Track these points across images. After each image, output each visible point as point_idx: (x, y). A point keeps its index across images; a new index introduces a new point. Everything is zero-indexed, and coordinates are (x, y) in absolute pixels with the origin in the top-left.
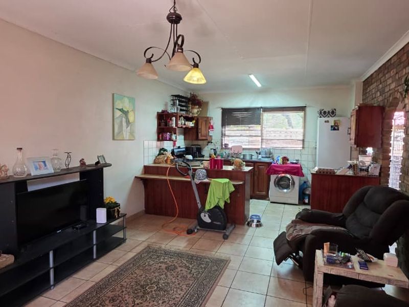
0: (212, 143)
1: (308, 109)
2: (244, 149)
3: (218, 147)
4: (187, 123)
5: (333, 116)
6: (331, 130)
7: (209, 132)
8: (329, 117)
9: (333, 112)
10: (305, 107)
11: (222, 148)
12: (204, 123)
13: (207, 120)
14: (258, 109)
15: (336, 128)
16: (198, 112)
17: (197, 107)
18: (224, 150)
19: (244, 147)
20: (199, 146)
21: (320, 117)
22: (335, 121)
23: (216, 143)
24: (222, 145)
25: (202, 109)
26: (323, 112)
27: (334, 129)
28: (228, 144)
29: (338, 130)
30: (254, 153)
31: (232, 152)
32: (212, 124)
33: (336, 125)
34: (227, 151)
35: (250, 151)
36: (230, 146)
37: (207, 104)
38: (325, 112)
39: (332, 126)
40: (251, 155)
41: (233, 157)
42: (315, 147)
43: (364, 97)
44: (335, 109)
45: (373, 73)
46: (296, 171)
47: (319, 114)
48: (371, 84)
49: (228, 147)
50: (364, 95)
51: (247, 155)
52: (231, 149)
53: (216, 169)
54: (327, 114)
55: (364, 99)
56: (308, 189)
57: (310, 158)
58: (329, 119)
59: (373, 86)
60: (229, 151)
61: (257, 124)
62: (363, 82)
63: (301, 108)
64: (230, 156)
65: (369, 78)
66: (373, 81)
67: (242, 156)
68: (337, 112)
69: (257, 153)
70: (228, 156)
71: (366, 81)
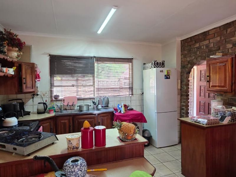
0: (38, 95)
1: (134, 61)
2: (78, 99)
3: (47, 99)
4: (5, 69)
5: (163, 66)
6: (165, 79)
7: (35, 82)
8: (160, 67)
9: (163, 64)
10: (132, 59)
11: (52, 101)
12: (29, 71)
13: (32, 67)
14: (91, 58)
15: (168, 77)
16: (18, 56)
17: (17, 49)
18: (55, 103)
20: (20, 101)
21: (155, 67)
23: (44, 95)
24: (51, 97)
25: (23, 53)
26: (156, 63)
27: (167, 78)
28: (58, 96)
29: (170, 78)
31: (66, 103)
32: (38, 73)
33: (168, 74)
34: (59, 104)
35: (85, 101)
36: (60, 98)
37: (29, 48)
38: (157, 63)
39: (165, 76)
40: (88, 106)
41: (66, 109)
42: (141, 93)
43: (186, 52)
44: (164, 61)
45: (209, 31)
46: (140, 118)
47: (153, 64)
48: (205, 40)
49: (59, 99)
50: (185, 50)
51: (83, 107)
52: (64, 100)
53: (94, 148)
54: (159, 65)
55: (186, 54)
56: (146, 131)
57: (138, 103)
58: (161, 69)
59: (211, 41)
60: (61, 104)
61: (91, 73)
62: (181, 41)
63: (129, 60)
64: (62, 109)
65: (195, 36)
66: (208, 37)
67: (78, 107)
68: (166, 64)
69: (93, 102)
70: (61, 109)
71: (190, 39)
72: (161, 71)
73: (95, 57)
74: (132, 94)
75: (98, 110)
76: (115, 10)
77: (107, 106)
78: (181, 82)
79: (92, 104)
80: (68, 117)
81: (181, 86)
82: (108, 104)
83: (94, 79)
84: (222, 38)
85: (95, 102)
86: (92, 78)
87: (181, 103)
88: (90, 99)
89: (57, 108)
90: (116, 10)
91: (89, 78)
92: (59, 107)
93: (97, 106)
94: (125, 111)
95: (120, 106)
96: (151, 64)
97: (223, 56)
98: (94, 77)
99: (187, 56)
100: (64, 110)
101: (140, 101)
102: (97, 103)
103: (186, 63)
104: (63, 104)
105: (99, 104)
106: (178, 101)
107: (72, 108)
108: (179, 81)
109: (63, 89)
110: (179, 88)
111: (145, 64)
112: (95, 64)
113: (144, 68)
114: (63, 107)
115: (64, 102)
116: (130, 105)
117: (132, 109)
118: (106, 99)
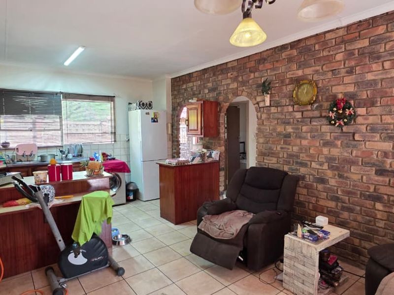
2: (39, 148)
5: (150, 108)
6: (152, 122)
8: (147, 109)
9: (150, 105)
10: (114, 96)
14: (57, 94)
15: (155, 120)
18: (4, 152)
19: (39, 144)
21: (140, 109)
22: (154, 113)
26: (141, 103)
27: (154, 121)
28: (8, 143)
29: (157, 122)
30: (56, 152)
31: (20, 153)
33: (156, 117)
34: (10, 154)
35: (49, 150)
36: (12, 146)
38: (143, 104)
39: (152, 119)
40: (54, 156)
41: (21, 161)
42: (127, 140)
43: (176, 93)
44: (151, 102)
45: (192, 73)
46: (121, 167)
47: (138, 105)
48: (190, 82)
49: (9, 148)
50: (175, 90)
51: (46, 156)
52: (17, 149)
53: (61, 181)
54: (146, 105)
55: (175, 94)
56: (132, 184)
57: (123, 152)
58: (148, 111)
59: (195, 83)
60: (13, 153)
61: (56, 113)
62: (172, 79)
63: (110, 98)
64: (16, 161)
65: (183, 76)
66: (193, 79)
67: (40, 158)
68: (153, 105)
69: (61, 151)
70: (13, 161)
71: (178, 79)
72: (147, 114)
73: (61, 93)
74: (115, 141)
75: (69, 160)
76: (83, 49)
77: (81, 155)
78: (172, 127)
79: (59, 153)
80: (26, 169)
81: (172, 132)
82: (81, 152)
83: (61, 122)
84: (202, 83)
85: (64, 150)
86: (58, 120)
87: (173, 150)
88: (56, 147)
89: (7, 159)
90: (85, 50)
91: (51, 120)
92: (11, 158)
93: (67, 155)
94: (104, 160)
95: (97, 155)
96: (135, 104)
97: (197, 101)
98: (61, 118)
99: (177, 97)
100: (17, 162)
101: (126, 149)
102: (67, 152)
103: (176, 105)
104: (17, 155)
105: (69, 153)
106: (168, 148)
107: (30, 159)
108: (170, 125)
109: (14, 133)
110: (170, 132)
111: (130, 104)
112: (62, 102)
113: (130, 109)
114: (17, 158)
115: (18, 151)
116: (112, 155)
117: (114, 159)
118: (79, 147)
